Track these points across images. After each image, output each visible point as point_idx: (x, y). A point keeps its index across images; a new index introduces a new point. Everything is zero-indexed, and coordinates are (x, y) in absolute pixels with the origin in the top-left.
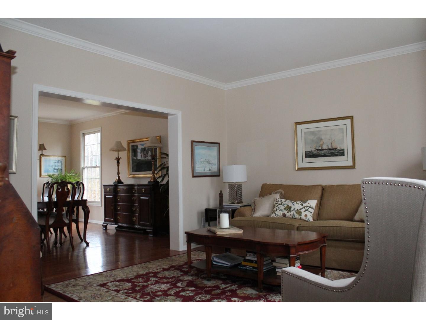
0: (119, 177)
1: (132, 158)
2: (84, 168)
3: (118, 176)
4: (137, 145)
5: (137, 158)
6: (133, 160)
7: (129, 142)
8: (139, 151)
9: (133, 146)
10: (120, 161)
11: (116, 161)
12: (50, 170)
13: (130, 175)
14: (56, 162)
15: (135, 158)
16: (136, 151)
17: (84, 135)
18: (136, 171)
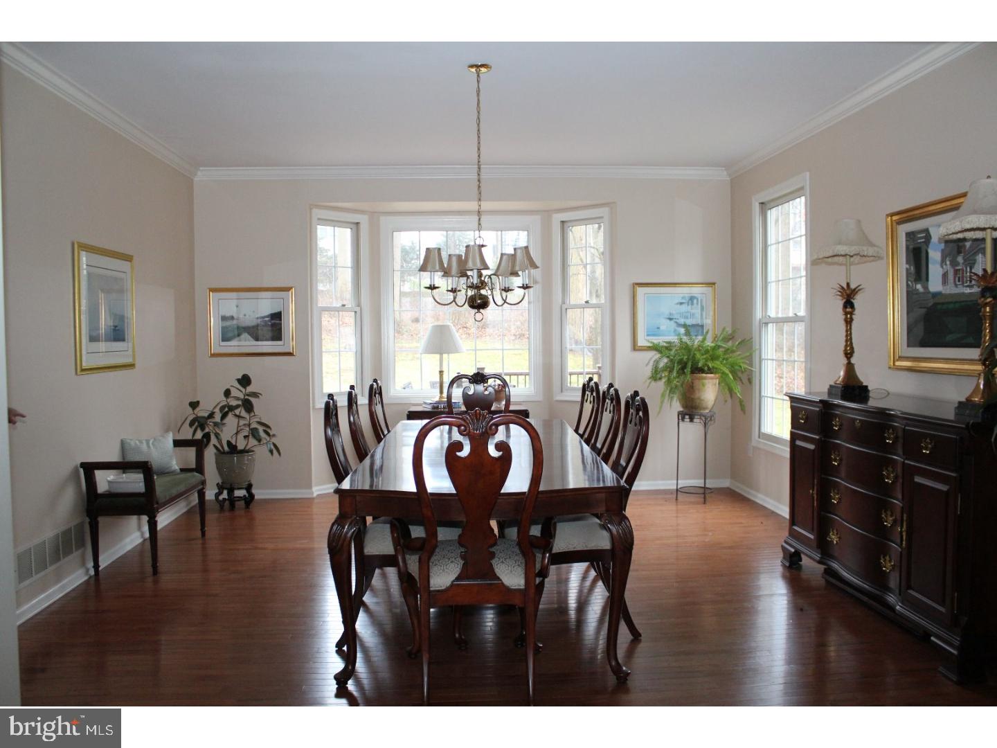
0: (850, 368)
1: (908, 285)
2: (767, 324)
3: (845, 361)
4: (927, 231)
5: (926, 288)
6: (911, 294)
7: (895, 218)
8: (935, 255)
9: (910, 236)
10: (858, 301)
11: (840, 303)
12: (662, 328)
13: (901, 358)
14: (681, 303)
15: (919, 287)
16: (923, 255)
17: (765, 207)
18: (924, 344)
